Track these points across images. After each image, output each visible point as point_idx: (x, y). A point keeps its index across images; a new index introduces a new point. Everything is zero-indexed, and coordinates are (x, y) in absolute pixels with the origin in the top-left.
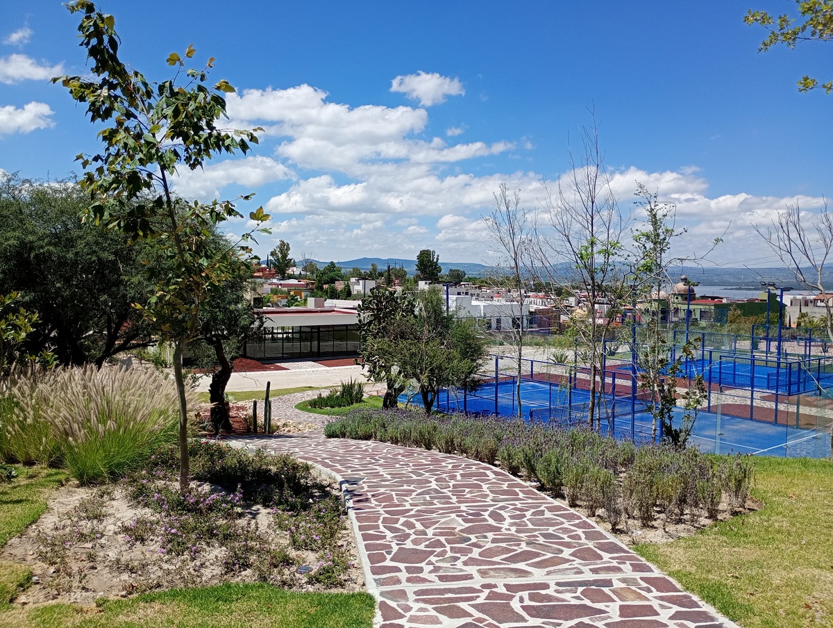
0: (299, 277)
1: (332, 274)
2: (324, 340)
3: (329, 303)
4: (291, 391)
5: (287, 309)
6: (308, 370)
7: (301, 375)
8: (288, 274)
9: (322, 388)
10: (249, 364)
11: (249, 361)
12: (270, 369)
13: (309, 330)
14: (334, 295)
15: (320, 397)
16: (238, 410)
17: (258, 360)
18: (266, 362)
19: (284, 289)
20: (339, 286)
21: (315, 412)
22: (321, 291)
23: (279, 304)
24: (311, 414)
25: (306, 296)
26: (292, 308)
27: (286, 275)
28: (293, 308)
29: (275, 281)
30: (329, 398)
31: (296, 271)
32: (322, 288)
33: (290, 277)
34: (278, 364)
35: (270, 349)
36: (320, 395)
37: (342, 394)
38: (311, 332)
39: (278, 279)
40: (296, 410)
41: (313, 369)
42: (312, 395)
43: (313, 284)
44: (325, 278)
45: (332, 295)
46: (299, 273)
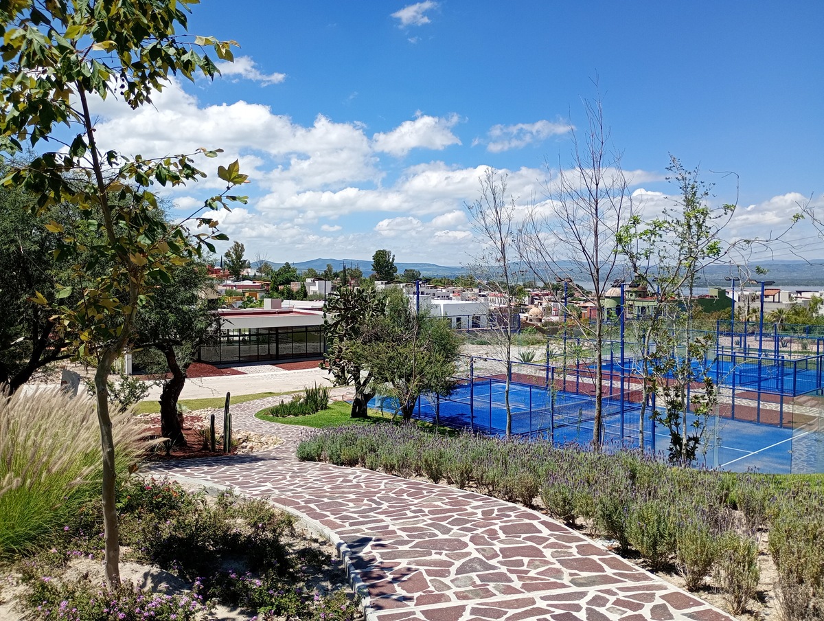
0: (254, 279)
1: (287, 275)
2: (282, 343)
3: (286, 304)
4: (250, 398)
5: (243, 310)
6: (266, 374)
7: (259, 379)
8: (243, 275)
9: (283, 394)
10: (204, 368)
11: (203, 365)
12: (226, 374)
13: (267, 332)
14: (291, 296)
15: (282, 404)
16: (192, 420)
17: (213, 364)
18: (222, 366)
19: (238, 290)
20: (295, 287)
21: (277, 421)
22: (277, 292)
23: (234, 305)
24: (273, 424)
25: (262, 297)
26: (247, 309)
27: (241, 276)
28: (249, 310)
29: (229, 282)
30: (292, 404)
31: (251, 272)
32: (277, 289)
33: (245, 278)
34: (235, 368)
35: (227, 352)
36: (282, 402)
37: (306, 401)
38: (269, 334)
39: (232, 280)
40: (257, 419)
41: (272, 373)
42: (273, 402)
43: (268, 285)
44: (280, 279)
45: (288, 297)
46: (253, 274)
